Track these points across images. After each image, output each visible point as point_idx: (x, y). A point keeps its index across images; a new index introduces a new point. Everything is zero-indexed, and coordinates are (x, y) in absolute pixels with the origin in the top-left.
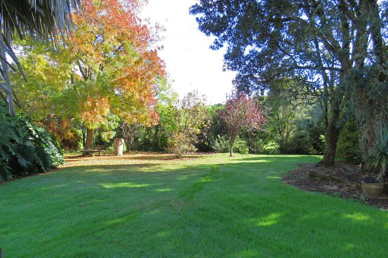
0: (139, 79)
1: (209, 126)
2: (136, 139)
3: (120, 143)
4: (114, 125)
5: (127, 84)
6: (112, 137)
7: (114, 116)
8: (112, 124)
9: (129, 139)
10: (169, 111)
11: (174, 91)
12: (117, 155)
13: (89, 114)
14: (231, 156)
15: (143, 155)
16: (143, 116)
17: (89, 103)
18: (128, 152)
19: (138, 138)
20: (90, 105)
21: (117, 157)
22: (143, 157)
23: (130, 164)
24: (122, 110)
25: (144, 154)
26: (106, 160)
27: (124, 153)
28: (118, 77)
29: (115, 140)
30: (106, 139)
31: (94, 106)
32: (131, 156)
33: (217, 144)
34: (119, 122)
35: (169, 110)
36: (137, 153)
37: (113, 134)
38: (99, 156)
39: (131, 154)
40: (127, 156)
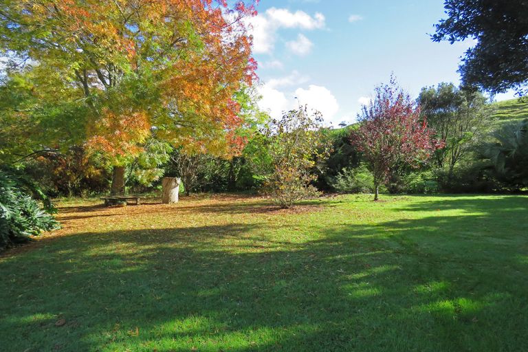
0: (211, 82)
1: (328, 156)
2: (200, 176)
3: (174, 184)
4: (162, 159)
5: (186, 89)
6: (156, 178)
7: (161, 144)
8: (156, 156)
9: (189, 176)
10: (257, 137)
11: (261, 111)
12: (167, 203)
13: (103, 140)
14: (376, 199)
15: (214, 202)
16: (217, 143)
17: (106, 122)
18: (187, 195)
19: (203, 175)
20: (108, 125)
21: (167, 206)
22: (217, 206)
23: (194, 225)
24: (177, 132)
25: (216, 198)
26: (145, 216)
27: (181, 197)
28: (167, 79)
29: (165, 181)
30: (145, 181)
31: (115, 126)
32: (193, 203)
33: (342, 182)
34: (172, 154)
35: (258, 134)
36: (203, 197)
37: (160, 173)
38: (136, 204)
39: (193, 199)
40: (185, 203)
